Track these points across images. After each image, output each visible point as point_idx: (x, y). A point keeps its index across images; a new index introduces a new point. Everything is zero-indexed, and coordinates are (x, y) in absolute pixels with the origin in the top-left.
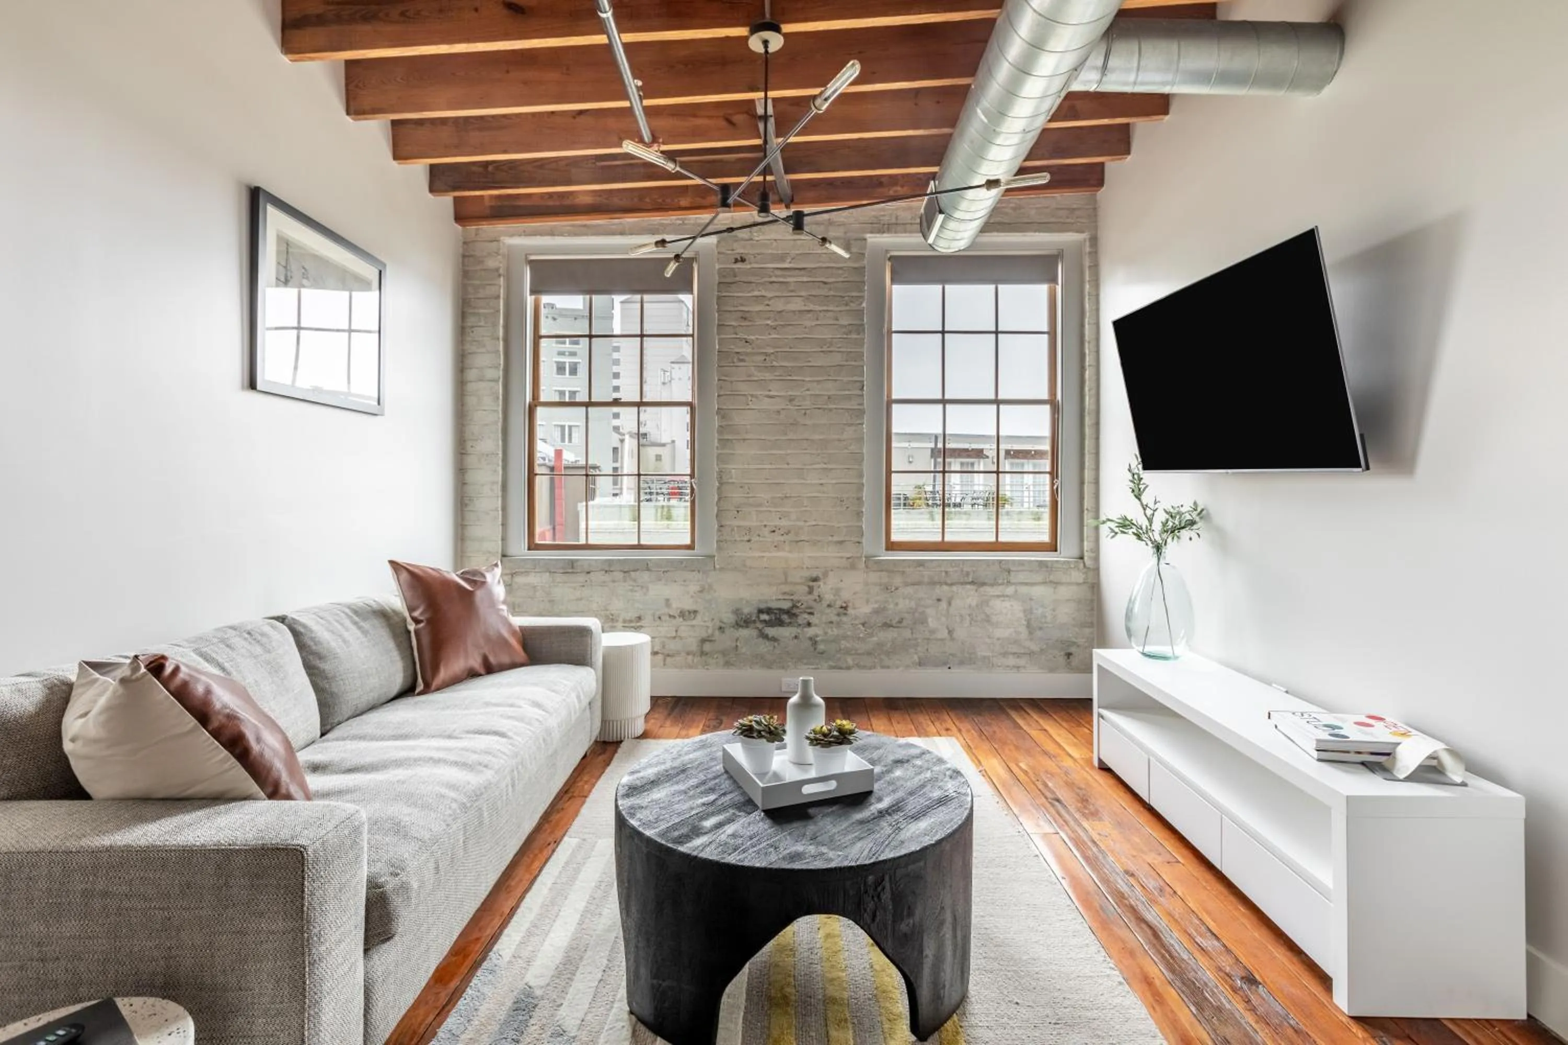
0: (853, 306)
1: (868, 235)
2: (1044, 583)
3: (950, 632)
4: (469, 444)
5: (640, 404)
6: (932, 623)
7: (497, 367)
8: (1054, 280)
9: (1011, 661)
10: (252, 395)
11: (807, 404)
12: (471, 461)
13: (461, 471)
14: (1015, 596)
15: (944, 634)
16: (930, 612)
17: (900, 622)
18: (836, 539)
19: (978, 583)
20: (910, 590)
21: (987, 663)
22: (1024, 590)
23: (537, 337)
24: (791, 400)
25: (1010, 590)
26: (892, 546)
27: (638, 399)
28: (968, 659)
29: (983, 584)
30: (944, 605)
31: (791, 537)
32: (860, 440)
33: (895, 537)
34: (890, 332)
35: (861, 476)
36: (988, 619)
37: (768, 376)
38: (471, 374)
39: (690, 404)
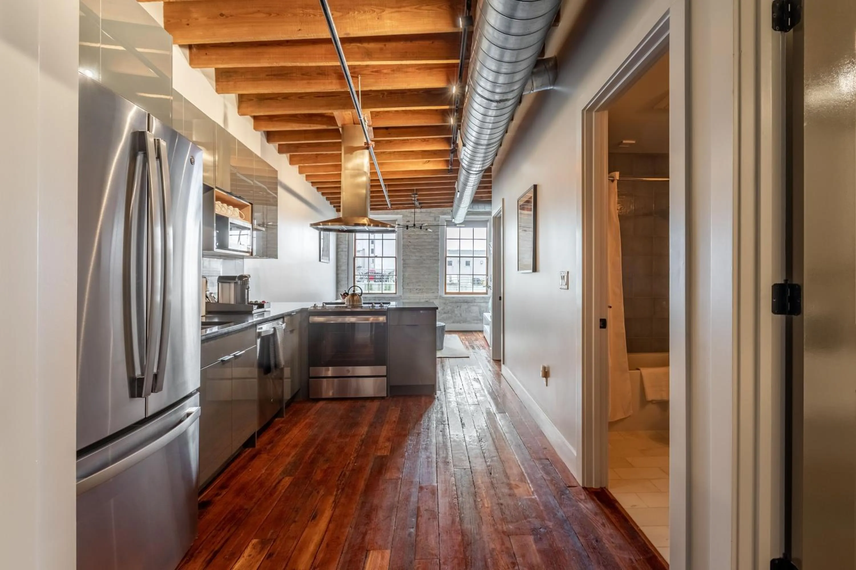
0: (436, 234)
1: (440, 216)
2: (484, 302)
3: (461, 315)
4: (339, 268)
5: (382, 257)
6: (456, 312)
7: (346, 248)
8: (487, 227)
9: (476, 322)
10: (320, 263)
11: (425, 258)
12: (340, 272)
13: (337, 274)
14: (477, 306)
15: (459, 315)
16: (456, 309)
17: (448, 312)
18: (432, 291)
19: (467, 302)
20: (451, 304)
21: (470, 322)
22: (479, 304)
23: (355, 240)
24: (421, 257)
25: (475, 304)
26: (446, 293)
27: (382, 256)
28: (465, 321)
29: (469, 303)
30: (459, 308)
31: (421, 291)
32: (438, 267)
33: (447, 291)
34: (446, 239)
35: (438, 276)
36: (470, 311)
37: (415, 251)
38: (340, 250)
39: (395, 257)
